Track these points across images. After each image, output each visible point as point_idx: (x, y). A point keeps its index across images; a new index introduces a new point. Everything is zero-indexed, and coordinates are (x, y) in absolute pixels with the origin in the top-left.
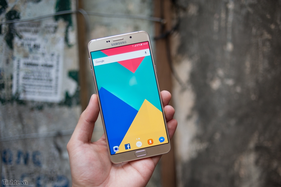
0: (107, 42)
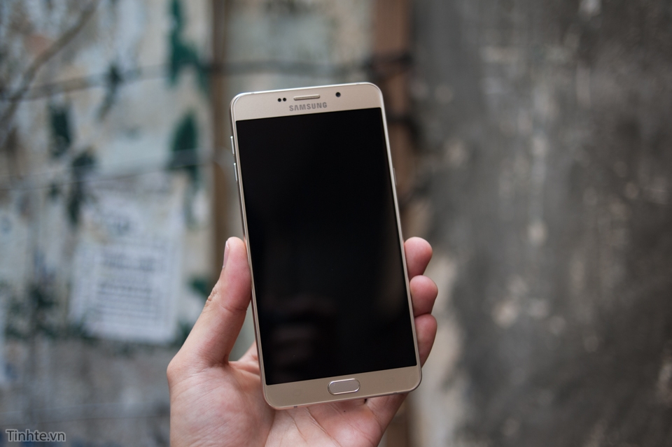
0: (279, 100)
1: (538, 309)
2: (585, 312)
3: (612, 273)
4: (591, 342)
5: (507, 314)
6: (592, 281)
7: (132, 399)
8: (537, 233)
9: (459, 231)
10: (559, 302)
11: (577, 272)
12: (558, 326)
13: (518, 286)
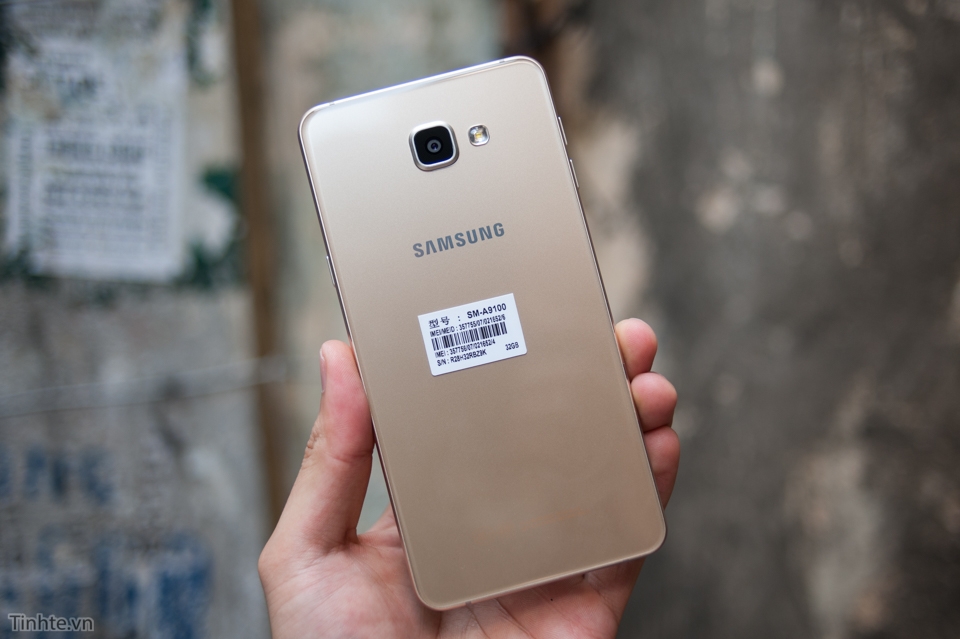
1: (769, 201)
2: (841, 204)
3: (884, 139)
4: (851, 250)
5: (719, 211)
6: (854, 153)
7: (118, 376)
8: (766, 77)
9: (641, 79)
10: (801, 189)
11: (830, 139)
12: (800, 227)
13: (736, 166)
